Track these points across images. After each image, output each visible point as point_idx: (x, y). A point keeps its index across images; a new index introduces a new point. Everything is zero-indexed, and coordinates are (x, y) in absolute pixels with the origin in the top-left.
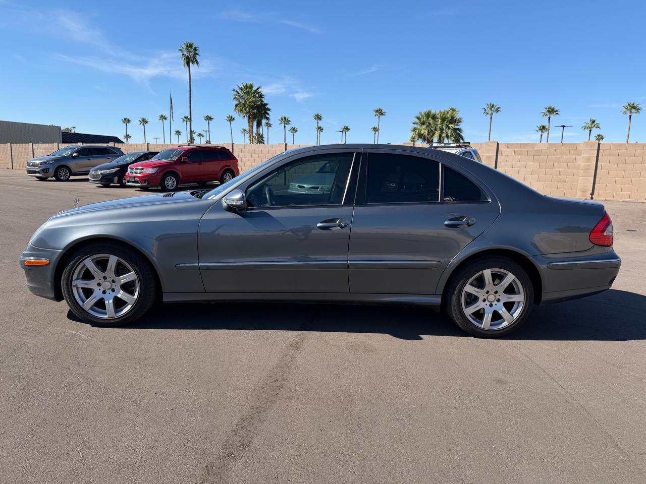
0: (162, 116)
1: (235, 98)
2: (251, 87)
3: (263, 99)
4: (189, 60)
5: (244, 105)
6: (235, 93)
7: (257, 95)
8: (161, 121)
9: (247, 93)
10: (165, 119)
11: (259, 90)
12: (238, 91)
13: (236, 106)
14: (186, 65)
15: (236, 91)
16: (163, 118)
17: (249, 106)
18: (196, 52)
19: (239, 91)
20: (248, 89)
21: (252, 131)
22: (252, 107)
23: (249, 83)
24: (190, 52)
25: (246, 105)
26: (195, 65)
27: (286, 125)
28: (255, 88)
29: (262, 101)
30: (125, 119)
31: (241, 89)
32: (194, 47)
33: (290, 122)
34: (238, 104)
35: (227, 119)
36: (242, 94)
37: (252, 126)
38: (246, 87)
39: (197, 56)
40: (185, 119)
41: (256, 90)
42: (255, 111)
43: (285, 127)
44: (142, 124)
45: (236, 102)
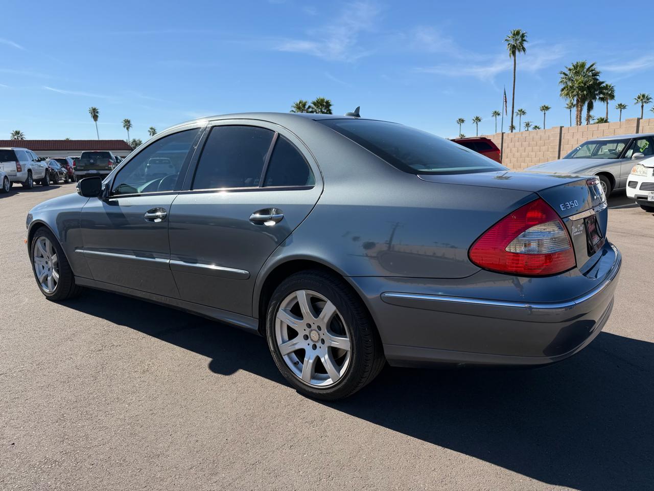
0: (495, 112)
1: (561, 82)
2: (583, 65)
3: (598, 77)
4: (515, 49)
5: (571, 87)
6: (563, 76)
7: (590, 74)
8: (494, 117)
9: (577, 73)
10: (499, 114)
11: (594, 67)
12: (566, 73)
13: (563, 90)
14: (512, 55)
15: (564, 74)
16: (496, 114)
17: (577, 87)
18: (524, 39)
19: (568, 72)
20: (578, 68)
21: (580, 116)
22: (581, 89)
23: (581, 61)
24: (516, 40)
25: (574, 88)
26: (522, 52)
27: (644, 104)
28: (587, 66)
29: (597, 80)
30: (460, 120)
31: (570, 70)
32: (521, 34)
33: (651, 100)
34: (564, 88)
35: (567, 106)
36: (570, 74)
37: (581, 110)
38: (576, 67)
39: (524, 42)
40: (519, 113)
41: (589, 68)
42: (585, 92)
43: (642, 106)
44: (475, 122)
45: (562, 86)
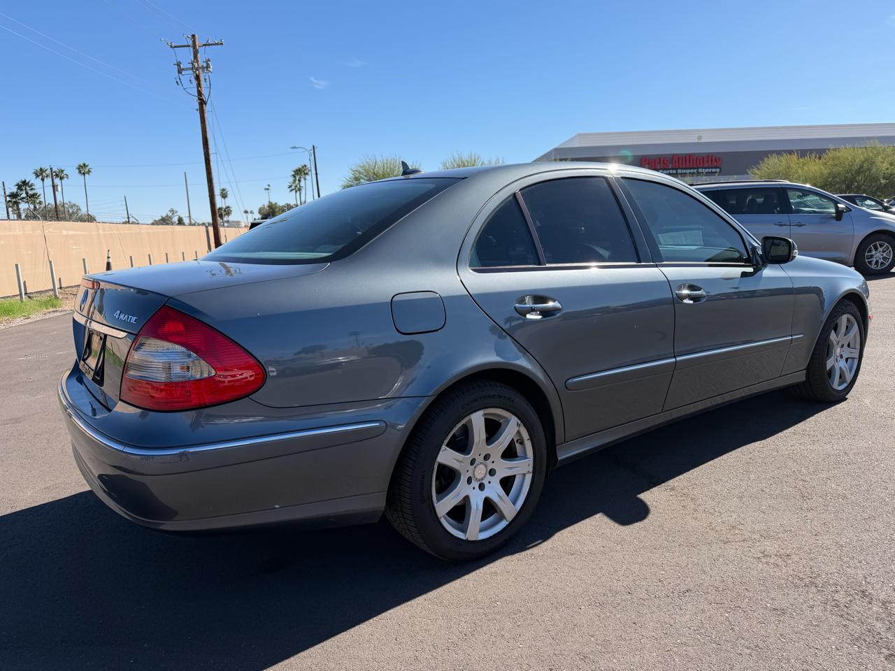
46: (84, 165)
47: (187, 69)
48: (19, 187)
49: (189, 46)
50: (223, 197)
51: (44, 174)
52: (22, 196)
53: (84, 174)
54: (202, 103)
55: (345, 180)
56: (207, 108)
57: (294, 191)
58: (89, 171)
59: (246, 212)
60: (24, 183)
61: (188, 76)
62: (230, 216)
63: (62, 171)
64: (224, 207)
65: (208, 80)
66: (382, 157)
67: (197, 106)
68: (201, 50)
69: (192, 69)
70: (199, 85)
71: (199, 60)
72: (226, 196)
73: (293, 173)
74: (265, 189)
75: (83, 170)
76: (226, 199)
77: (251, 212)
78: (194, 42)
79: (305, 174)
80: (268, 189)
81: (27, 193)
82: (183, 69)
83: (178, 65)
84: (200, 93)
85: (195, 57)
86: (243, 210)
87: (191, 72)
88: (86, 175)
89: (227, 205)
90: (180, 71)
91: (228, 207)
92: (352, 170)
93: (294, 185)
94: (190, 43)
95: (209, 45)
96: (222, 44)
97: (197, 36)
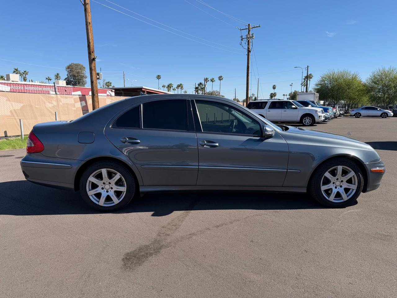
46: (221, 76)
47: (245, 38)
48: (199, 85)
49: (247, 29)
50: (273, 89)
51: (207, 80)
52: (199, 88)
53: (220, 80)
54: (249, 51)
55: (317, 81)
56: (250, 54)
57: (304, 86)
58: (222, 79)
59: (284, 95)
60: (201, 83)
61: (245, 41)
62: (276, 97)
63: (213, 79)
64: (273, 93)
65: (252, 42)
66: (338, 70)
67: (247, 53)
68: (251, 30)
69: (247, 38)
70: (248, 44)
71: (250, 34)
72: (275, 88)
73: (305, 78)
74: (290, 85)
75: (220, 78)
76: (275, 89)
77: (286, 95)
78: (249, 27)
79: (310, 78)
80: (291, 85)
81: (201, 87)
82: (243, 39)
83: (242, 37)
84: (248, 48)
85: (249, 33)
86: (283, 94)
87: (246, 39)
88: (221, 80)
89: (275, 92)
90: (242, 40)
91: (275, 93)
92: (322, 77)
93: (304, 83)
94: (247, 27)
95: (255, 27)
96: (260, 26)
97: (250, 25)
